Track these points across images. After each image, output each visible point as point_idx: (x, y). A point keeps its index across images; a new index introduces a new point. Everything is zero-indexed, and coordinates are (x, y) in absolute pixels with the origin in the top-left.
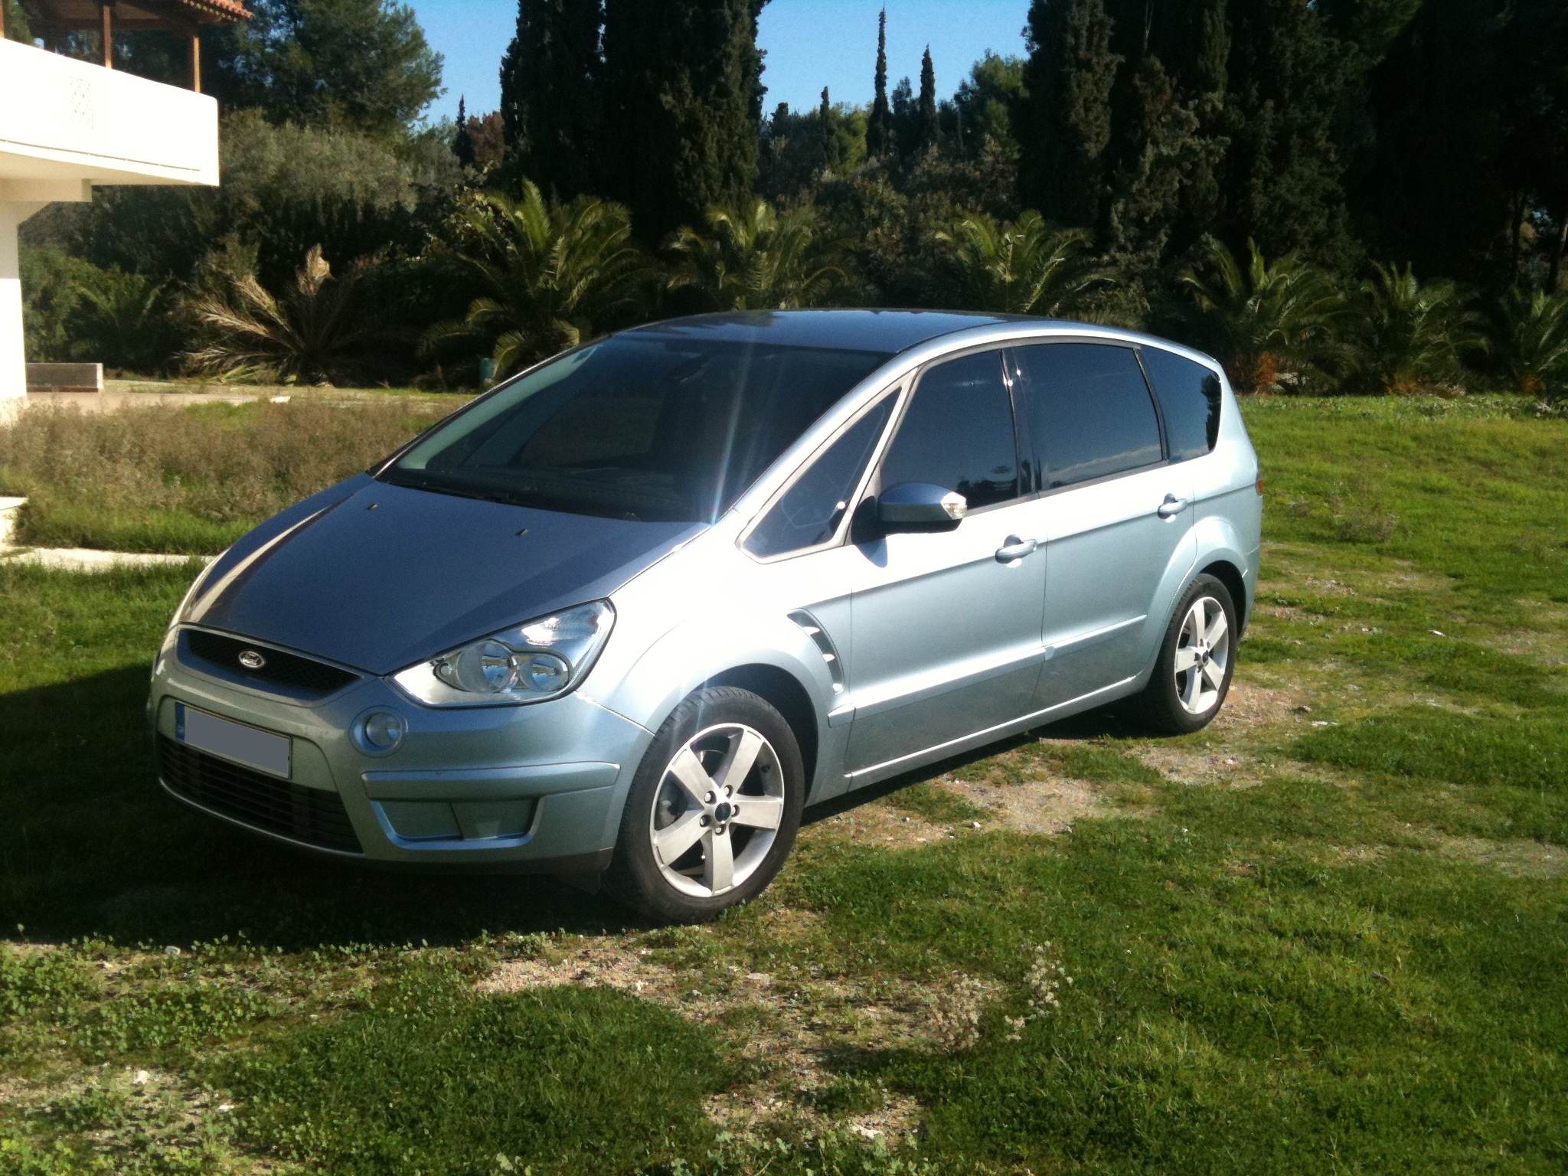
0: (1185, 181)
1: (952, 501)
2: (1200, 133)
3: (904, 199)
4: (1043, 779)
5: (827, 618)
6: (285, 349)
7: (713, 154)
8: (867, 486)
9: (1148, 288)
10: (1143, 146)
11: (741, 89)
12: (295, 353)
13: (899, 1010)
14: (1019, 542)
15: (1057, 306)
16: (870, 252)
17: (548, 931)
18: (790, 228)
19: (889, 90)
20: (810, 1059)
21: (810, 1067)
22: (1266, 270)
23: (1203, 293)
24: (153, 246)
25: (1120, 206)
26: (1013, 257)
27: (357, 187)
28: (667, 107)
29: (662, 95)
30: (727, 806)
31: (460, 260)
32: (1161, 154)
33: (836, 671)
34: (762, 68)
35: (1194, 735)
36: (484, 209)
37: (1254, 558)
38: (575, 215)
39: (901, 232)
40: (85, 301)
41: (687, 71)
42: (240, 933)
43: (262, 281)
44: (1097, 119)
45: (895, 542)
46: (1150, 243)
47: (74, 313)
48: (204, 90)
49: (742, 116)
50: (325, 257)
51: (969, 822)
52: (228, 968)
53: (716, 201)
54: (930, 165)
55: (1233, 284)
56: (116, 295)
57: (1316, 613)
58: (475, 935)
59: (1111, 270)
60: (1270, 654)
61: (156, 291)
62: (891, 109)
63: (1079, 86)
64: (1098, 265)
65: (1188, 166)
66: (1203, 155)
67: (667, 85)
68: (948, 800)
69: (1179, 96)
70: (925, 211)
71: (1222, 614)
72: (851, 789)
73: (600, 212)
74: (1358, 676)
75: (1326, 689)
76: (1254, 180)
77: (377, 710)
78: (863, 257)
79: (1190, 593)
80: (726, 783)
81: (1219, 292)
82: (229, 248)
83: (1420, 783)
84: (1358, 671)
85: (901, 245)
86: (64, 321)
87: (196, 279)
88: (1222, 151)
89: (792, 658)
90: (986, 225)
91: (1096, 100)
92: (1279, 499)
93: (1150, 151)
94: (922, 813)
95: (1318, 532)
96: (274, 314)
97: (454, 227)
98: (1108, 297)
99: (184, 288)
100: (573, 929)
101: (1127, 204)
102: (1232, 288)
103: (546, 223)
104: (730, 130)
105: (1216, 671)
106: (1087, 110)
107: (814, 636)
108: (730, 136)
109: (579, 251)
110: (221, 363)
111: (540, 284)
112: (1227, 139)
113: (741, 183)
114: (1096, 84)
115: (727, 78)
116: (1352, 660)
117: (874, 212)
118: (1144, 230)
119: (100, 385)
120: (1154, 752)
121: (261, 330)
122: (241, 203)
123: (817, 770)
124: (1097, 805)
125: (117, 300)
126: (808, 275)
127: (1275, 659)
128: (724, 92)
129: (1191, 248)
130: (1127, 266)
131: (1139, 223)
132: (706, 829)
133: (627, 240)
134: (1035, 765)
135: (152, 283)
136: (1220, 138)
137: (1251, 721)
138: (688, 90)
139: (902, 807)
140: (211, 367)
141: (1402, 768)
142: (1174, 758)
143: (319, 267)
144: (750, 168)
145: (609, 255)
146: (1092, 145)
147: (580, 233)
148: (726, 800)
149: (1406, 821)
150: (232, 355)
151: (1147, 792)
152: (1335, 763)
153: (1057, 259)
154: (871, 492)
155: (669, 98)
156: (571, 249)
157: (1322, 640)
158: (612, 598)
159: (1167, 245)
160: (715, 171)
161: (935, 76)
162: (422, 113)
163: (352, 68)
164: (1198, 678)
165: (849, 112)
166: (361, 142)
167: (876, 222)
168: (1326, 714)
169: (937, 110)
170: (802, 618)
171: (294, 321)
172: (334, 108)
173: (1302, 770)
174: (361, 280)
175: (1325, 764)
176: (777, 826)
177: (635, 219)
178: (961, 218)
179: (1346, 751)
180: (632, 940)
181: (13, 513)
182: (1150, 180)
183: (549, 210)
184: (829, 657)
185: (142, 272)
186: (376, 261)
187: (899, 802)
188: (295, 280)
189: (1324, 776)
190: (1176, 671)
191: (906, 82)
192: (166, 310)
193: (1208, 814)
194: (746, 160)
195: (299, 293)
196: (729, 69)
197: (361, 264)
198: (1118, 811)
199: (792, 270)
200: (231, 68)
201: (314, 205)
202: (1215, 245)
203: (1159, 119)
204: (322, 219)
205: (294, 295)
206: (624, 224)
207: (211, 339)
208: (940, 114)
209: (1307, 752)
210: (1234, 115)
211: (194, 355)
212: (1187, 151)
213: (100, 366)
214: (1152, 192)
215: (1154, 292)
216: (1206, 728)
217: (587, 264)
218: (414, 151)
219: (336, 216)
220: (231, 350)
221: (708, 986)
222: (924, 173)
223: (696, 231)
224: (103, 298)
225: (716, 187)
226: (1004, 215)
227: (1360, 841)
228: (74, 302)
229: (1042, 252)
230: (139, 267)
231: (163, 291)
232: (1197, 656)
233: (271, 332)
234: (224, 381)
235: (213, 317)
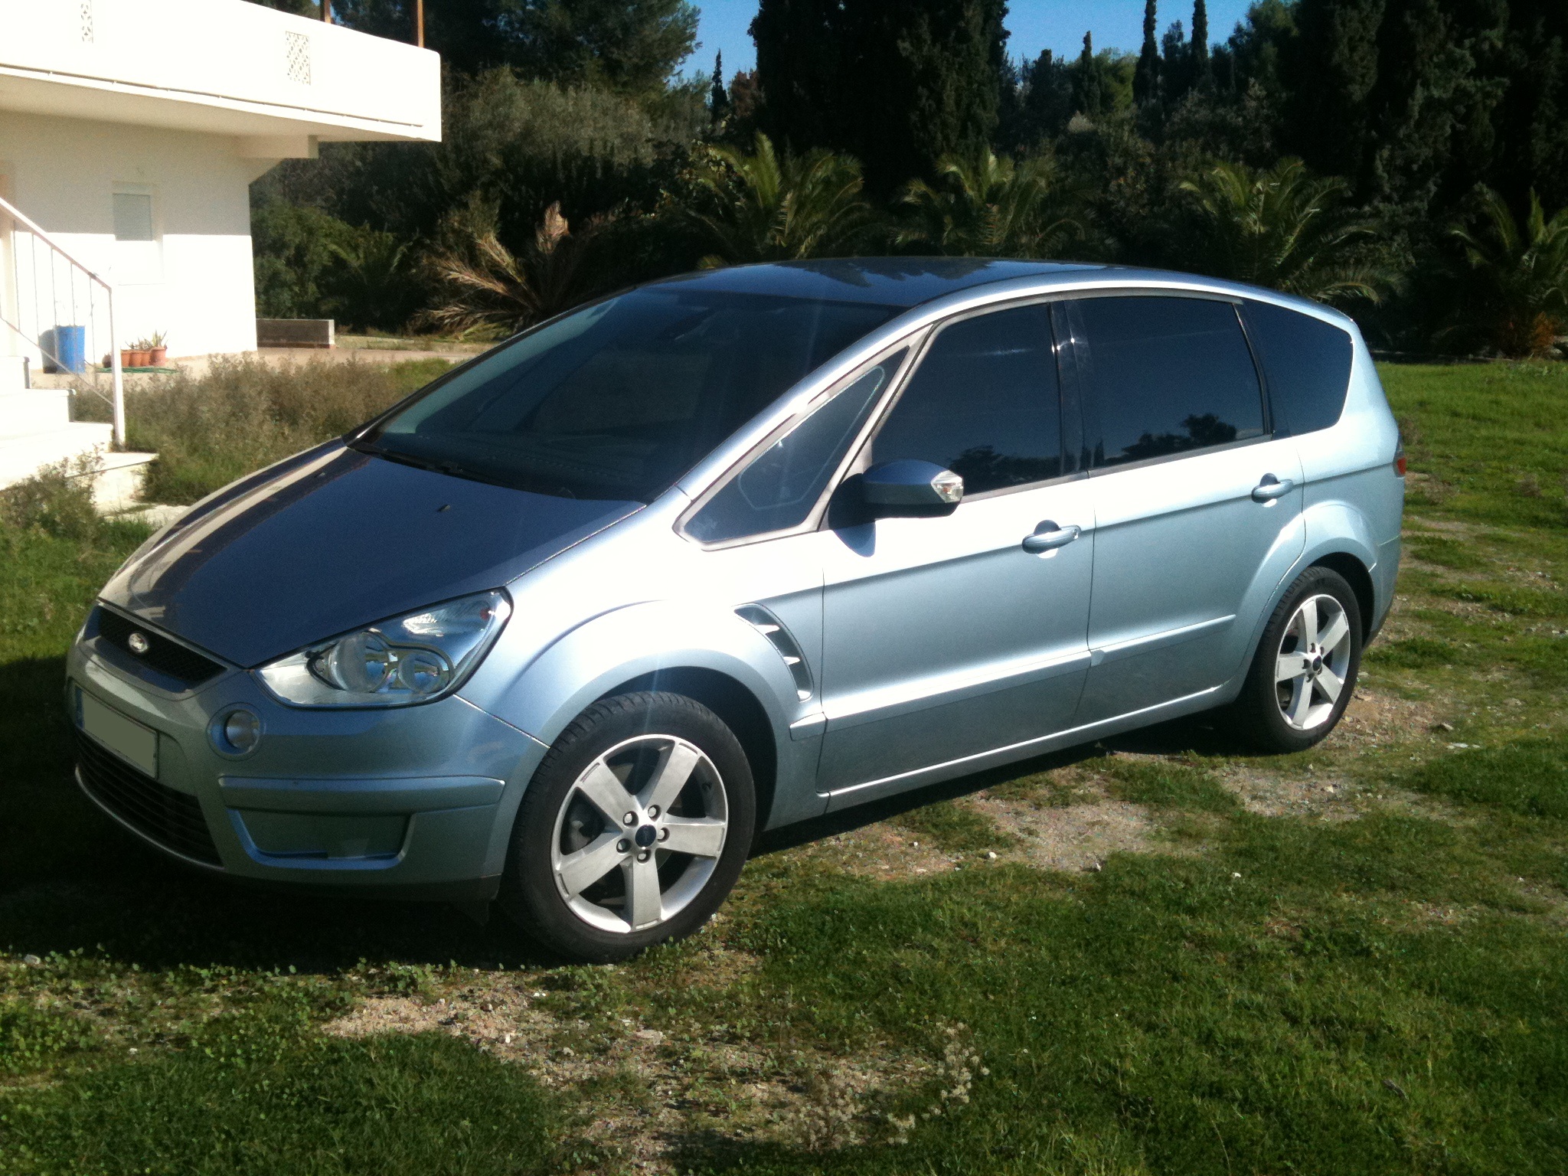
0: (1459, 126)
1: (947, 481)
2: (1475, 74)
3: (1151, 147)
4: (1093, 801)
5: (788, 615)
6: (522, 307)
7: (952, 102)
8: (854, 462)
9: (1414, 242)
10: (1413, 87)
11: (982, 34)
12: (531, 311)
13: (794, 1089)
14: (1055, 528)
15: (1311, 260)
16: (1112, 203)
17: (435, 962)
18: (1026, 177)
19: (1159, 35)
20: (659, 1147)
21: (654, 1157)
22: (1546, 222)
23: (1473, 246)
24: (402, 204)
25: (1386, 153)
26: (1264, 209)
27: (598, 144)
28: (904, 54)
29: (899, 42)
30: (651, 830)
31: (688, 216)
32: (1432, 97)
33: (802, 676)
34: (1005, 11)
35: (1298, 755)
36: (718, 164)
37: (1389, 552)
38: (806, 169)
39: (1146, 181)
40: (335, 256)
41: (926, 16)
42: (99, 946)
43: (501, 239)
44: (1362, 59)
45: (886, 528)
46: (1418, 193)
47: (325, 271)
48: (427, 45)
49: (983, 65)
50: (563, 214)
51: (982, 851)
52: (76, 985)
53: (954, 151)
54: (1189, 111)
55: (1507, 237)
56: (365, 253)
57: (1503, 611)
58: (351, 964)
59: (1374, 222)
60: (1427, 660)
61: (402, 248)
62: (1160, 52)
63: (1343, 25)
64: (1360, 216)
65: (1462, 110)
66: (1479, 97)
67: (905, 32)
68: (972, 823)
69: (1455, 34)
70: (1173, 159)
71: (1342, 613)
72: (830, 810)
73: (831, 165)
74: (1526, 688)
75: (1481, 704)
76: (1535, 125)
77: (237, 707)
78: (1104, 209)
79: (1297, 590)
80: (652, 802)
81: (1493, 247)
82: (472, 206)
83: (1552, 825)
84: (1529, 682)
85: (1146, 196)
86: (316, 279)
87: (439, 237)
88: (1500, 92)
89: (740, 662)
90: (1237, 174)
91: (1362, 39)
92: (1511, 476)
93: (1420, 94)
94: (935, 837)
95: (1542, 515)
96: (512, 272)
97: (687, 183)
98: (1370, 250)
99: (428, 245)
100: (467, 962)
101: (1392, 151)
102: (1507, 242)
103: (777, 178)
104: (970, 77)
105: (1332, 682)
106: (1353, 49)
107: (771, 635)
108: (969, 83)
109: (809, 206)
110: (461, 320)
111: (768, 241)
112: (1506, 81)
113: (979, 132)
114: (1362, 22)
115: (967, 23)
116: (1525, 669)
117: (1118, 160)
118: (1411, 179)
119: (332, 342)
120: (1243, 773)
121: (499, 288)
122: (486, 161)
123: (778, 787)
124: (1149, 838)
125: (366, 257)
126: (1043, 228)
127: (1431, 664)
128: (964, 37)
129: (1463, 199)
130: (1391, 217)
131: (1405, 170)
132: (624, 855)
133: (858, 193)
134: (1093, 787)
135: (399, 241)
136: (1497, 79)
137: (1377, 739)
138: (927, 36)
139: (914, 829)
140: (452, 324)
141: (1536, 807)
142: (1264, 782)
143: (557, 224)
144: (989, 117)
145: (839, 210)
146: (1357, 87)
147: (810, 187)
148: (650, 822)
149: (1518, 874)
150: (472, 313)
151: (1214, 822)
152: (1456, 796)
153: (1312, 210)
154: (859, 468)
155: (907, 45)
156: (800, 205)
157: (1497, 643)
158: (510, 588)
159: (1436, 194)
160: (952, 120)
161: (1208, 19)
162: (677, 69)
163: (609, 24)
164: (1307, 689)
165: (1116, 58)
166: (607, 99)
167: (1121, 171)
168: (1470, 735)
169: (1210, 55)
170: (754, 613)
171: (531, 280)
172: (591, 64)
173: (1415, 803)
174: (596, 238)
175: (1444, 796)
176: (718, 854)
177: (866, 172)
178: (1211, 166)
179: (1473, 783)
180: (533, 978)
181: (142, 468)
182: (1419, 125)
183: (781, 165)
184: (795, 660)
185: (389, 230)
186: (611, 218)
187: (913, 822)
188: (534, 237)
189: (1439, 812)
190: (1277, 680)
191: (1178, 26)
192: (411, 267)
193: (1272, 855)
194: (985, 108)
195: (537, 251)
196: (970, 13)
197: (596, 221)
198: (1168, 845)
199: (1027, 223)
200: (494, 27)
201: (554, 163)
202: (1489, 196)
203: (1431, 58)
204: (561, 175)
205: (532, 253)
206: (855, 178)
207: (452, 296)
208: (1213, 59)
209: (1425, 783)
210: (1516, 54)
211: (435, 312)
212: (1461, 93)
213: (331, 323)
214: (1421, 138)
215: (1421, 246)
216: (1319, 746)
217: (815, 219)
218: (667, 108)
219: (574, 173)
220: (470, 308)
221: (588, 1043)
222: (1182, 120)
223: (928, 183)
224: (353, 255)
225: (953, 138)
226: (1258, 162)
227: (1452, 898)
228: (325, 257)
229: (1297, 203)
230: (386, 226)
231: (410, 249)
232: (1306, 662)
233: (510, 290)
234: (461, 338)
235: (454, 275)
